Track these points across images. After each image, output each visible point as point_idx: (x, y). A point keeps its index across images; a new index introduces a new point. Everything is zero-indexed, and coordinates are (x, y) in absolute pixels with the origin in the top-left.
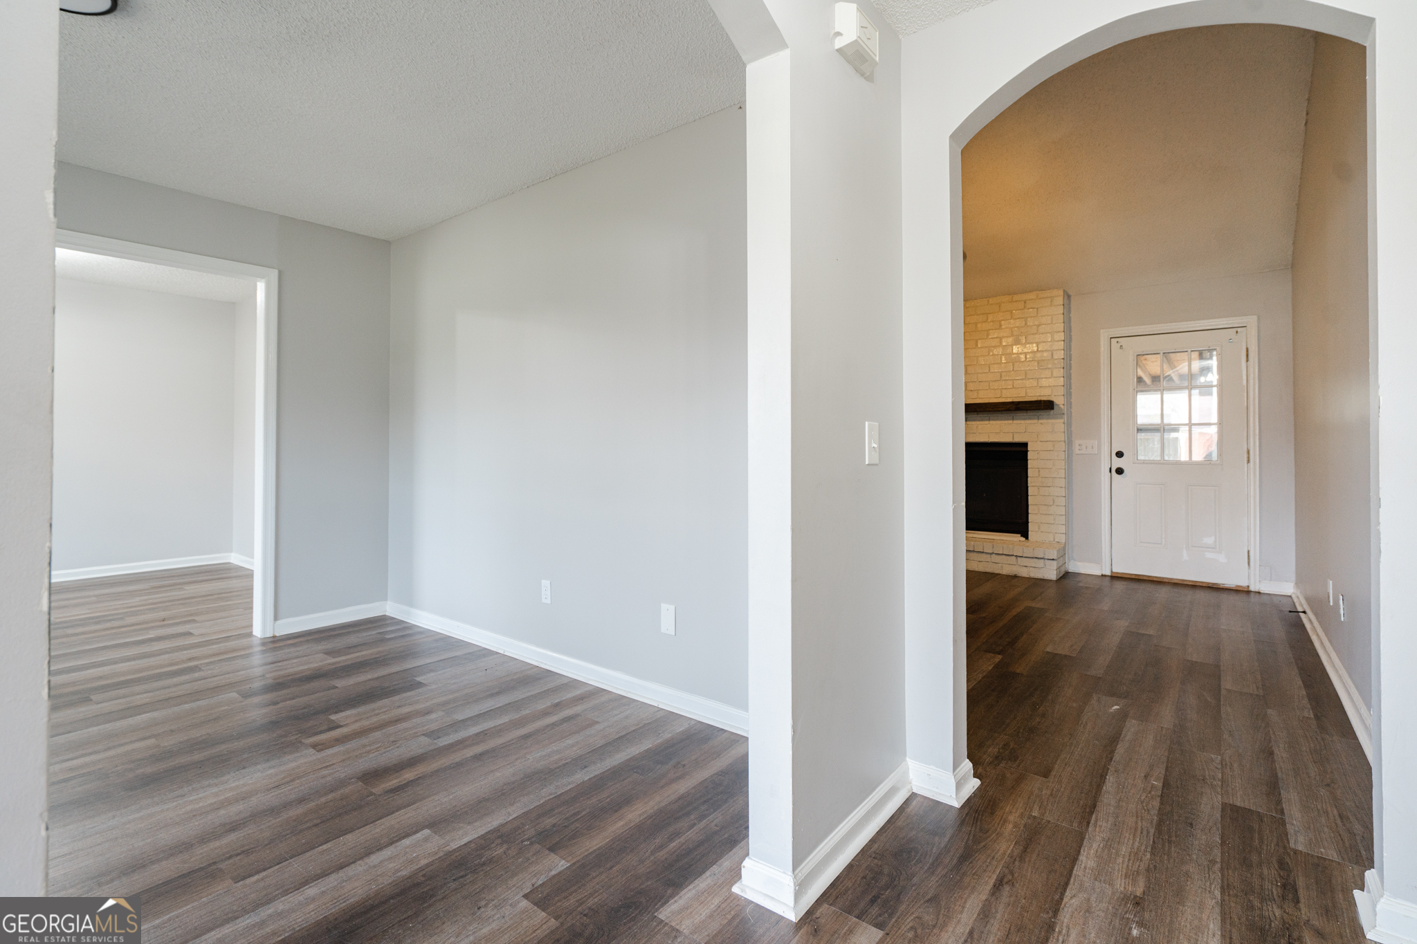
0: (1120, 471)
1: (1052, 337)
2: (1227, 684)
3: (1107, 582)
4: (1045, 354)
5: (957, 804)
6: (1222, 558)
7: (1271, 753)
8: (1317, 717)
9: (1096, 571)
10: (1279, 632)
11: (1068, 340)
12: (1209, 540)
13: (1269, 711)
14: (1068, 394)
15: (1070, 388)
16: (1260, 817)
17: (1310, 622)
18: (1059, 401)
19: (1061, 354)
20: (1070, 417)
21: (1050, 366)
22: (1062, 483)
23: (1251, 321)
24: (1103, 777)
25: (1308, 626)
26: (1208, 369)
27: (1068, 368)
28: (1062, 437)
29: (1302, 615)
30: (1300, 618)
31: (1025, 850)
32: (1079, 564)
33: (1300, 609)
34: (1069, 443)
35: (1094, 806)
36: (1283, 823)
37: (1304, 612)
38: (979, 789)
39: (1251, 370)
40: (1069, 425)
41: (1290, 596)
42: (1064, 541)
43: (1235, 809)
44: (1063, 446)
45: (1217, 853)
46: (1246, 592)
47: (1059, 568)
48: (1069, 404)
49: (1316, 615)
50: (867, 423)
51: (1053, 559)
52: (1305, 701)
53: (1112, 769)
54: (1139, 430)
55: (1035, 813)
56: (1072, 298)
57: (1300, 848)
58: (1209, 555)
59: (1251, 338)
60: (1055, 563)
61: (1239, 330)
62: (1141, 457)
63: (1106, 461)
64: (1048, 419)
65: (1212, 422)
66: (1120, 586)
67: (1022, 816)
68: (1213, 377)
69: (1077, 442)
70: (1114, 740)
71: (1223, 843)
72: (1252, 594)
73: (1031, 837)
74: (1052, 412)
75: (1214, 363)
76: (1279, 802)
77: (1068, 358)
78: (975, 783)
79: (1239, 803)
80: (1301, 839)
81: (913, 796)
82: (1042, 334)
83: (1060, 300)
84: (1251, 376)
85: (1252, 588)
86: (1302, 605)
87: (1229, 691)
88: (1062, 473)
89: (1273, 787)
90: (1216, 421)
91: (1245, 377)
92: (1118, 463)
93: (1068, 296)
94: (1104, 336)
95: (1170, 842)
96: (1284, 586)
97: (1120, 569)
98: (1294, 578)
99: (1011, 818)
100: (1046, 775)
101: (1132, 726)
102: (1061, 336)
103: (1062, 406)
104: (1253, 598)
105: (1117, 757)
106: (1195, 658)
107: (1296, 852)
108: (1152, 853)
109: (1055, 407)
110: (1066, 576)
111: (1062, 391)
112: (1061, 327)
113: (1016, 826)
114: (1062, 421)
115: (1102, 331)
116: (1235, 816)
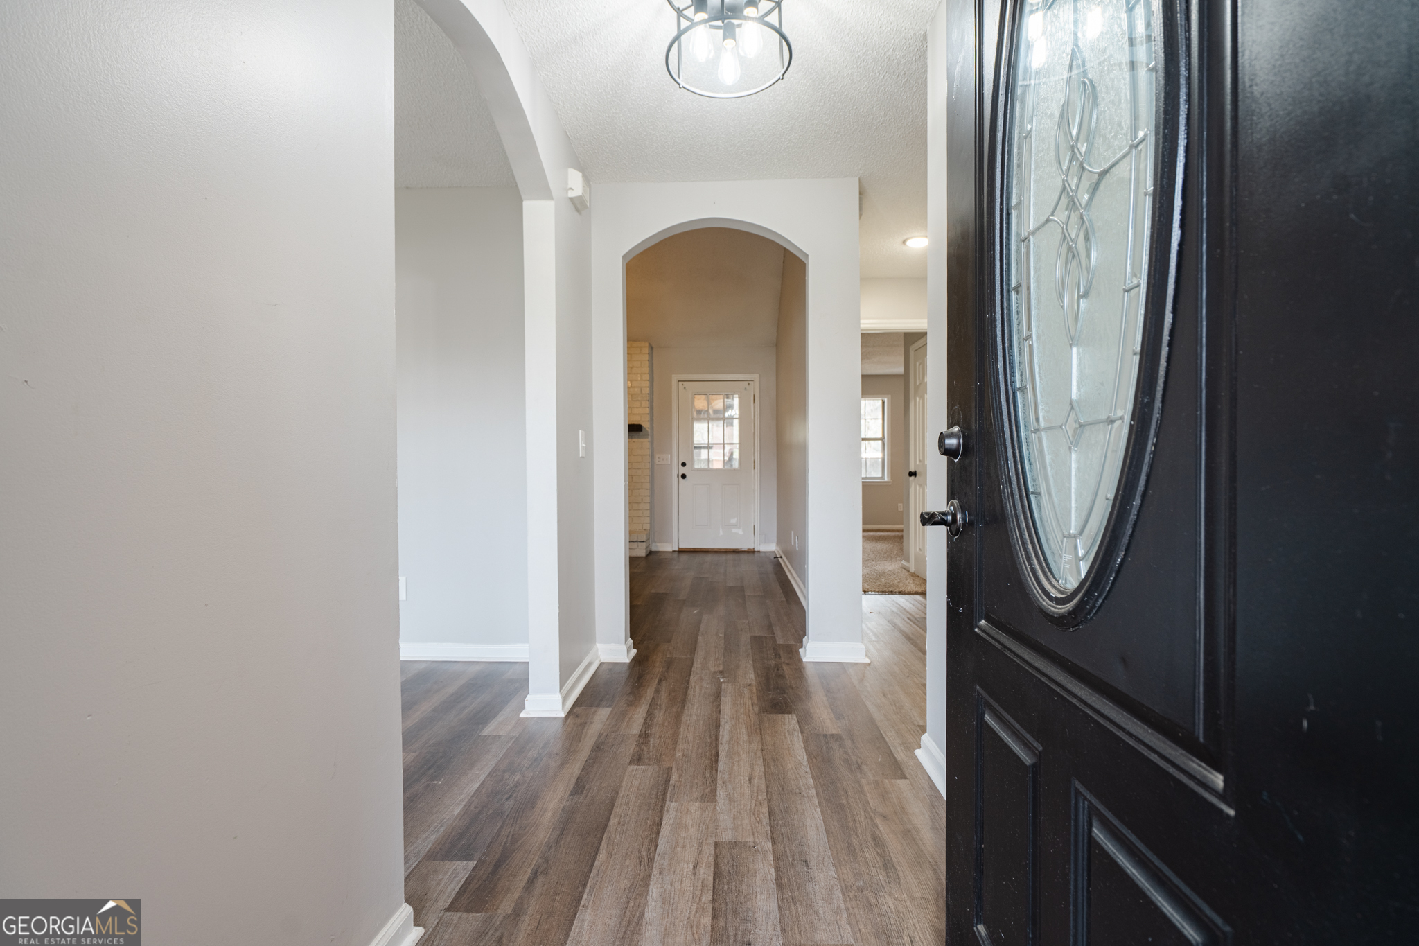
0: (684, 476)
1: (641, 376)
2: (748, 593)
3: (676, 555)
4: (636, 389)
5: (628, 661)
6: (740, 532)
7: (769, 616)
8: (787, 600)
9: (670, 549)
10: (770, 568)
11: (651, 380)
12: (734, 521)
13: (767, 601)
14: (652, 421)
15: (653, 416)
16: (766, 637)
17: (784, 562)
18: (646, 425)
19: (647, 391)
20: (652, 438)
21: (639, 399)
22: (648, 486)
23: (756, 377)
24: (697, 638)
25: (783, 564)
26: (731, 407)
27: (651, 401)
28: (648, 452)
29: (779, 559)
30: (778, 561)
31: (668, 668)
32: (658, 544)
33: (778, 556)
34: (652, 456)
35: (695, 648)
36: (775, 637)
37: (781, 557)
38: (637, 653)
39: (756, 409)
40: (652, 443)
41: (774, 552)
42: (648, 529)
43: (755, 637)
44: (648, 459)
45: (750, 651)
46: (751, 552)
47: (647, 548)
48: (652, 428)
49: (787, 557)
50: (580, 431)
51: (643, 541)
52: (782, 595)
53: (700, 634)
54: (696, 448)
55: (668, 656)
56: (654, 350)
57: (781, 643)
58: (734, 531)
59: (755, 388)
60: (644, 544)
61: (750, 382)
62: (696, 467)
63: (675, 470)
64: (638, 438)
65: (734, 442)
66: (684, 557)
67: (662, 658)
68: (734, 412)
69: (657, 456)
70: (699, 623)
71: (752, 648)
72: (756, 553)
73: (669, 664)
74: (641, 433)
75: (736, 402)
76: (773, 631)
77: (651, 393)
78: (634, 651)
79: (757, 634)
80: (781, 640)
81: (602, 664)
82: (635, 374)
83: (646, 350)
84: (756, 413)
85: (756, 550)
86: (779, 554)
87: (749, 596)
88: (648, 479)
89: (770, 627)
90: (738, 442)
91: (753, 414)
92: (683, 470)
93: (651, 348)
94: (675, 378)
95: (731, 652)
96: (771, 547)
97: (683, 546)
98: (776, 541)
99: (658, 660)
100: (669, 641)
101: (705, 618)
102: (647, 377)
103: (647, 429)
104: (756, 554)
105: (701, 629)
106: (731, 584)
107: (779, 645)
108: (724, 657)
109: (643, 430)
110: (650, 553)
111: (647, 418)
112: (646, 370)
113: (661, 662)
114: (647, 440)
115: (673, 376)
116: (756, 639)
